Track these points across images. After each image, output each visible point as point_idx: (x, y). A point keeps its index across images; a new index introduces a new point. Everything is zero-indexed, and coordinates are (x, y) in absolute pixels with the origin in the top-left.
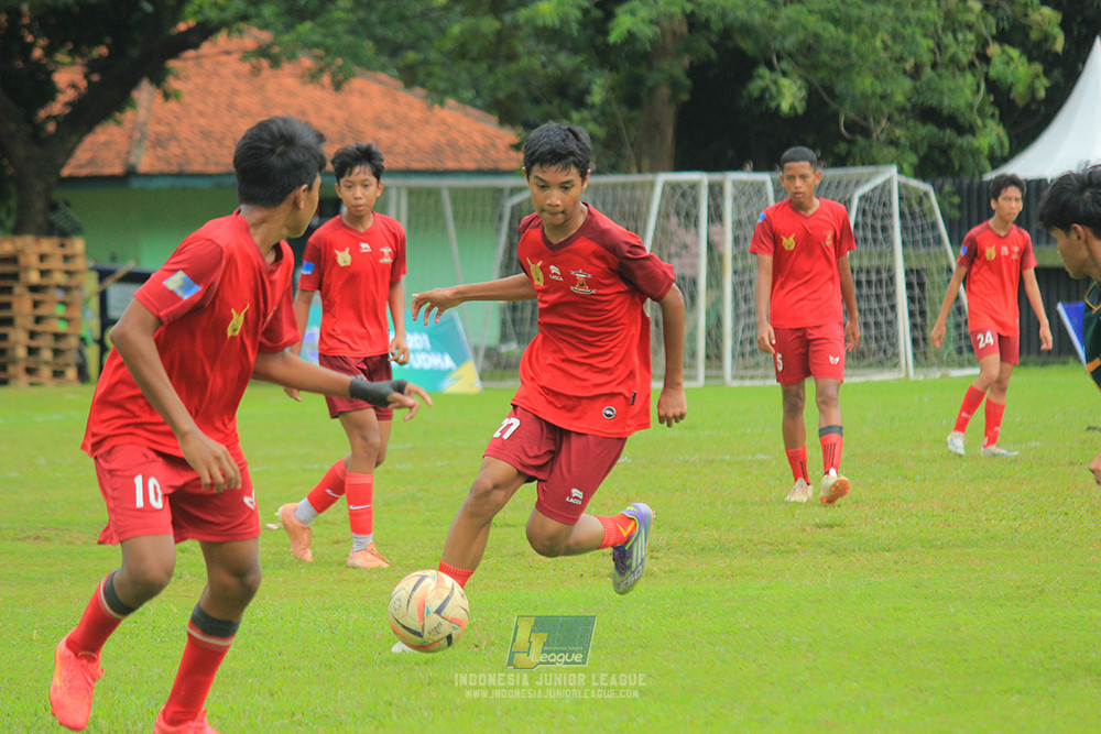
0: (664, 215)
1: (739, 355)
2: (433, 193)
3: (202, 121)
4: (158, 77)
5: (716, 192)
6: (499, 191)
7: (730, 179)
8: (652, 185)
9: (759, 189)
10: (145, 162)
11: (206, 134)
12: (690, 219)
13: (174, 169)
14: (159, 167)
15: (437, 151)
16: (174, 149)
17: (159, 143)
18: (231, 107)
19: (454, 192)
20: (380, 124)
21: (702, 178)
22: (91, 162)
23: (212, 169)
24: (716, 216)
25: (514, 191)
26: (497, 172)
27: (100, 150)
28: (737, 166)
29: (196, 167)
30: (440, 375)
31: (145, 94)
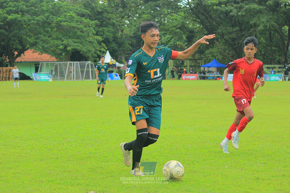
0: (69, 65)
1: (76, 78)
2: (48, 63)
3: (27, 57)
4: (23, 53)
5: (74, 63)
6: (54, 63)
7: (75, 62)
8: (68, 63)
9: (78, 63)
10: (22, 61)
11: (28, 58)
12: (71, 66)
13: (25, 61)
14: (24, 61)
15: (48, 59)
16: (25, 59)
17: (24, 59)
18: (30, 56)
19: (50, 63)
20: (43, 57)
21: (72, 62)
22: (18, 60)
23: (28, 61)
24: (74, 66)
25: (56, 63)
26: (54, 61)
27: (18, 59)
28: (76, 61)
29: (27, 61)
30: (49, 80)
31: (22, 54)
